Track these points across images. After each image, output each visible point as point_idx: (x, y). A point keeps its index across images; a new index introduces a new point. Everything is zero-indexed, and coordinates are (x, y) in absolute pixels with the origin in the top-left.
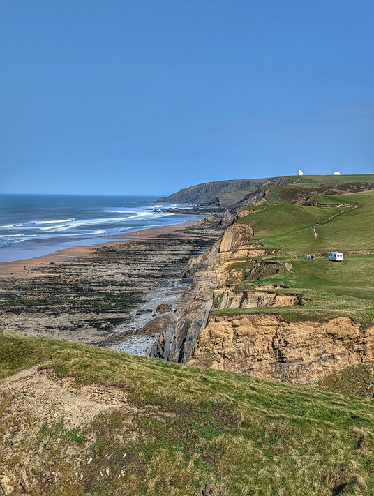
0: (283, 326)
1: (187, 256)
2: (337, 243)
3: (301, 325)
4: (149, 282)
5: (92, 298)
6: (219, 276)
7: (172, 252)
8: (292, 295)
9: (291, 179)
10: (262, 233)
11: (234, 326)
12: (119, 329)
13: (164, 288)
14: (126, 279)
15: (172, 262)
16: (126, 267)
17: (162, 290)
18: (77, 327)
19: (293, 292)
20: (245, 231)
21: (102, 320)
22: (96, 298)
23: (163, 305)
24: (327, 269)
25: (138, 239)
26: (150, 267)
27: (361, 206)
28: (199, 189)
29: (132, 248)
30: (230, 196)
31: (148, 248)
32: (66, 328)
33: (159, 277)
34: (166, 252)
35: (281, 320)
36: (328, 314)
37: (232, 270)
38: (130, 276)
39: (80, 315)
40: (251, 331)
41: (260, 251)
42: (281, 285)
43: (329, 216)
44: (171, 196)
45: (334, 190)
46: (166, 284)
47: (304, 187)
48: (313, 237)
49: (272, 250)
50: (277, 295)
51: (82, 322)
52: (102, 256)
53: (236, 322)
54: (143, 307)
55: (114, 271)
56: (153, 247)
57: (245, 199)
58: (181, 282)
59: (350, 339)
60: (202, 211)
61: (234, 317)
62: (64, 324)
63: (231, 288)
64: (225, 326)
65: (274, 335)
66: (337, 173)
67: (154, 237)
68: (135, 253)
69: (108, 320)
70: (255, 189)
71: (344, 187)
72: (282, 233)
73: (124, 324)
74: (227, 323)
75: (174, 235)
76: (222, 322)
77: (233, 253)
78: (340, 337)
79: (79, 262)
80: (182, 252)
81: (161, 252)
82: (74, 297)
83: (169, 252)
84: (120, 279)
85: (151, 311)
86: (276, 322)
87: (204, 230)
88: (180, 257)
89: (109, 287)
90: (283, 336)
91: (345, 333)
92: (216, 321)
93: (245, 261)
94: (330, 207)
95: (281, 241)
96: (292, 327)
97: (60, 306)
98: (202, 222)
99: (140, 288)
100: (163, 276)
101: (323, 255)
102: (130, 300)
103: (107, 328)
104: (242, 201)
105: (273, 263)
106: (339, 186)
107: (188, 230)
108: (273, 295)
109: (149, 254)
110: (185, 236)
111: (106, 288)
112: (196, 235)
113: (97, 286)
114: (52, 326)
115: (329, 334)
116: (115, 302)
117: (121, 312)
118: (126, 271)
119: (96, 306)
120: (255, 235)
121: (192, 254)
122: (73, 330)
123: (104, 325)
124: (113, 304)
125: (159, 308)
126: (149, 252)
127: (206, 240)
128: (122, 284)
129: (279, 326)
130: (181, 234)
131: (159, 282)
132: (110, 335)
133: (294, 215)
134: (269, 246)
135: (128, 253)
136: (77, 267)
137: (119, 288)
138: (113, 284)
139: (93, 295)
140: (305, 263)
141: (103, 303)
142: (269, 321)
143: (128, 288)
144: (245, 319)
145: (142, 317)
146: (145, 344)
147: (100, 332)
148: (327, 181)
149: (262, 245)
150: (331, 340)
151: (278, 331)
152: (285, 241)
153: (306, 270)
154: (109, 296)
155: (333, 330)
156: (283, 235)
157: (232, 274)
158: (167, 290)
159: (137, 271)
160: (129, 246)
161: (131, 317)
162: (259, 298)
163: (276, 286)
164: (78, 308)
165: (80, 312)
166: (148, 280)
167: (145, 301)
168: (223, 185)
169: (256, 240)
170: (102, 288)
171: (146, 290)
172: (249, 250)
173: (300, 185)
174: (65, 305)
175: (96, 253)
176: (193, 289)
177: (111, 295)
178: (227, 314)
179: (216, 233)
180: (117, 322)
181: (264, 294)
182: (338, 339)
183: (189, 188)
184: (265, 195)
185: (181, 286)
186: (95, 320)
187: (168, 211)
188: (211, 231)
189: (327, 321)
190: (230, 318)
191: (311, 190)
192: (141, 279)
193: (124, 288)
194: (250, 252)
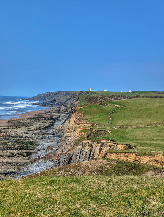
0: (138, 157)
1: (50, 125)
2: (120, 122)
3: (145, 157)
4: (38, 136)
5: (15, 143)
6: (77, 135)
7: (43, 123)
8: (125, 145)
9: (88, 92)
10: (87, 117)
11: (118, 157)
12: (33, 157)
13: (46, 139)
14: (27, 135)
15: (44, 127)
16: (25, 129)
17: (45, 140)
18: (14, 156)
19: (125, 144)
20: (80, 116)
21: (24, 153)
22: (17, 143)
23: (50, 147)
24: (126, 134)
25: (25, 117)
26: (35, 130)
27: (125, 106)
28: (47, 94)
29: (24, 121)
30: (61, 98)
31: (31, 121)
32: (9, 156)
33: (42, 134)
34: (40, 123)
35: (137, 155)
36: (154, 153)
37: (82, 133)
38: (28, 134)
39: (13, 150)
40: (125, 159)
41: (89, 125)
42: (111, 140)
43: (113, 110)
44: (33, 97)
45: (107, 98)
46: (46, 137)
47: (95, 96)
48: (110, 119)
49: (94, 124)
50: (118, 144)
51: (16, 154)
52: (12, 124)
53: (119, 155)
54: (39, 147)
55: (21, 131)
56: (34, 121)
57: (68, 100)
58: (52, 137)
59: (163, 162)
60: (49, 104)
61: (118, 154)
62: (8, 154)
63: (90, 141)
64: (114, 157)
65: (134, 161)
66: (105, 90)
67: (31, 116)
68: (26, 123)
69: (26, 153)
70: (72, 96)
71: (111, 97)
72: (96, 117)
73: (34, 155)
74: (115, 156)
75: (41, 115)
76: (113, 156)
77: (78, 125)
78: (159, 161)
79: (2, 126)
80: (47, 123)
81: (38, 123)
82: (7, 142)
83: (42, 123)
84: (25, 135)
85: (44, 149)
86: (135, 156)
87: (53, 113)
88: (47, 125)
89: (21, 138)
90: (138, 161)
91: (161, 160)
92: (110, 155)
93: (87, 129)
94: (111, 106)
95: (97, 120)
96: (142, 158)
97: (2, 146)
98: (51, 110)
99: (35, 139)
100: (44, 134)
101: (119, 127)
102: (32, 144)
103: (27, 156)
104: (67, 101)
105: (102, 130)
106: (109, 96)
107: (46, 113)
108: (116, 145)
109: (33, 124)
110: (46, 116)
111: (20, 139)
112: (50, 116)
113: (15, 138)
114: (3, 155)
115: (155, 160)
116: (26, 145)
117: (31, 150)
118: (26, 131)
119: (18, 147)
120: (85, 118)
121: (52, 124)
122: (13, 157)
123: (25, 155)
124: (25, 146)
125: (48, 148)
126: (32, 123)
127: (56, 118)
128: (26, 137)
129: (136, 157)
130: (43, 115)
131: (42, 136)
132: (31, 159)
133: (99, 109)
134: (93, 122)
135: (23, 123)
136: (2, 129)
137: (26, 139)
138: (22, 137)
139: (15, 142)
140: (116, 131)
141: (20, 145)
142: (132, 155)
143: (29, 139)
144: (122, 155)
145: (41, 152)
146: (47, 163)
147: (25, 158)
148: (103, 94)
149: (89, 122)
150: (156, 163)
151: (136, 159)
152: (98, 120)
153: (117, 134)
154: (22, 142)
155: (157, 159)
156: (96, 118)
157: (82, 134)
158: (47, 140)
159: (30, 131)
160: (22, 120)
161: (36, 152)
162: (109, 146)
163: (109, 140)
164: (11, 147)
165: (13, 149)
166: (37, 135)
167: (39, 145)
168: (57, 93)
169: (86, 119)
170: (18, 139)
171: (38, 140)
172: (84, 124)
173: (93, 95)
174: (4, 146)
175: (8, 123)
176: (65, 140)
177: (23, 142)
178: (115, 153)
179: (59, 115)
180: (31, 153)
181: (111, 144)
182: (159, 162)
183: (42, 94)
184: (78, 99)
185: (53, 138)
186: (21, 153)
187: (34, 104)
188: (56, 114)
189: (154, 156)
190: (116, 154)
191: (98, 97)
192: (34, 135)
193: (28, 139)
194: (85, 125)
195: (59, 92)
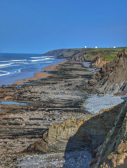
9: (89, 49)
184: (86, 53)
195: (63, 50)
